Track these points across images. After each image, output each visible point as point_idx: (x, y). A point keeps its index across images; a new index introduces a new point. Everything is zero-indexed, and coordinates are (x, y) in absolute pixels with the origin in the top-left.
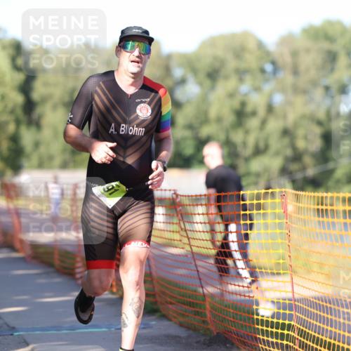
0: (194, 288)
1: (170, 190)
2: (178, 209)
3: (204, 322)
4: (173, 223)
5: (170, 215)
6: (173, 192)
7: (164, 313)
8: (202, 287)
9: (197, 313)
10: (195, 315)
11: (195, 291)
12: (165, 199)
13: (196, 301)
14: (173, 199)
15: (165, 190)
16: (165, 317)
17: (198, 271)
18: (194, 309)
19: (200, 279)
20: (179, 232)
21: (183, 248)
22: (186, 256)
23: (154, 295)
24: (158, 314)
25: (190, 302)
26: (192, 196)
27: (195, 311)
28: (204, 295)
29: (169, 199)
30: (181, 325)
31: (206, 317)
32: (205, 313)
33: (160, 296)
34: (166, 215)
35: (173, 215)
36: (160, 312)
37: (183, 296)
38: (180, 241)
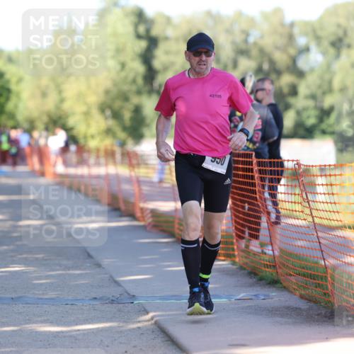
0: (316, 259)
1: (293, 161)
2: (300, 180)
3: (325, 294)
4: (295, 194)
5: (292, 186)
6: (295, 162)
7: (284, 284)
8: (324, 259)
9: (318, 286)
10: (316, 287)
11: (317, 263)
12: (288, 169)
13: (317, 274)
14: (296, 169)
15: (288, 161)
16: (285, 288)
17: (320, 243)
18: (315, 281)
19: (322, 251)
20: (301, 203)
21: (305, 220)
22: (309, 227)
23: (274, 266)
24: (278, 285)
25: (311, 274)
26: (316, 166)
27: (316, 283)
28: (326, 267)
29: (292, 169)
30: (302, 297)
31: (327, 289)
32: (326, 285)
33: (280, 268)
34: (288, 185)
35: (296, 186)
36: (281, 283)
37: (303, 268)
38: (302, 212)
